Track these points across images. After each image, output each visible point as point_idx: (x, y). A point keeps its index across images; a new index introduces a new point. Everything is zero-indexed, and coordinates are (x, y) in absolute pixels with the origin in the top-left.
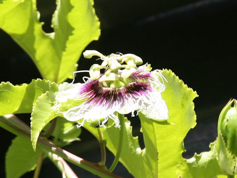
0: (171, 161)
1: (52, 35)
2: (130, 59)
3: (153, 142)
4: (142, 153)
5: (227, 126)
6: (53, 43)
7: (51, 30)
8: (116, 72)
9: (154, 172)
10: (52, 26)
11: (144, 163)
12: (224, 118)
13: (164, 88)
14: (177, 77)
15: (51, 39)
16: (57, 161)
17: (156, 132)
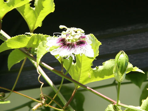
0: (87, 69)
1: (34, 9)
2: (78, 30)
3: (81, 62)
4: (74, 65)
5: (119, 62)
6: (34, 12)
7: (34, 7)
8: (73, 36)
9: (79, 73)
10: (34, 5)
11: (75, 68)
12: (118, 58)
13: (91, 43)
14: (95, 37)
15: (33, 10)
16: (34, 63)
17: (83, 58)
